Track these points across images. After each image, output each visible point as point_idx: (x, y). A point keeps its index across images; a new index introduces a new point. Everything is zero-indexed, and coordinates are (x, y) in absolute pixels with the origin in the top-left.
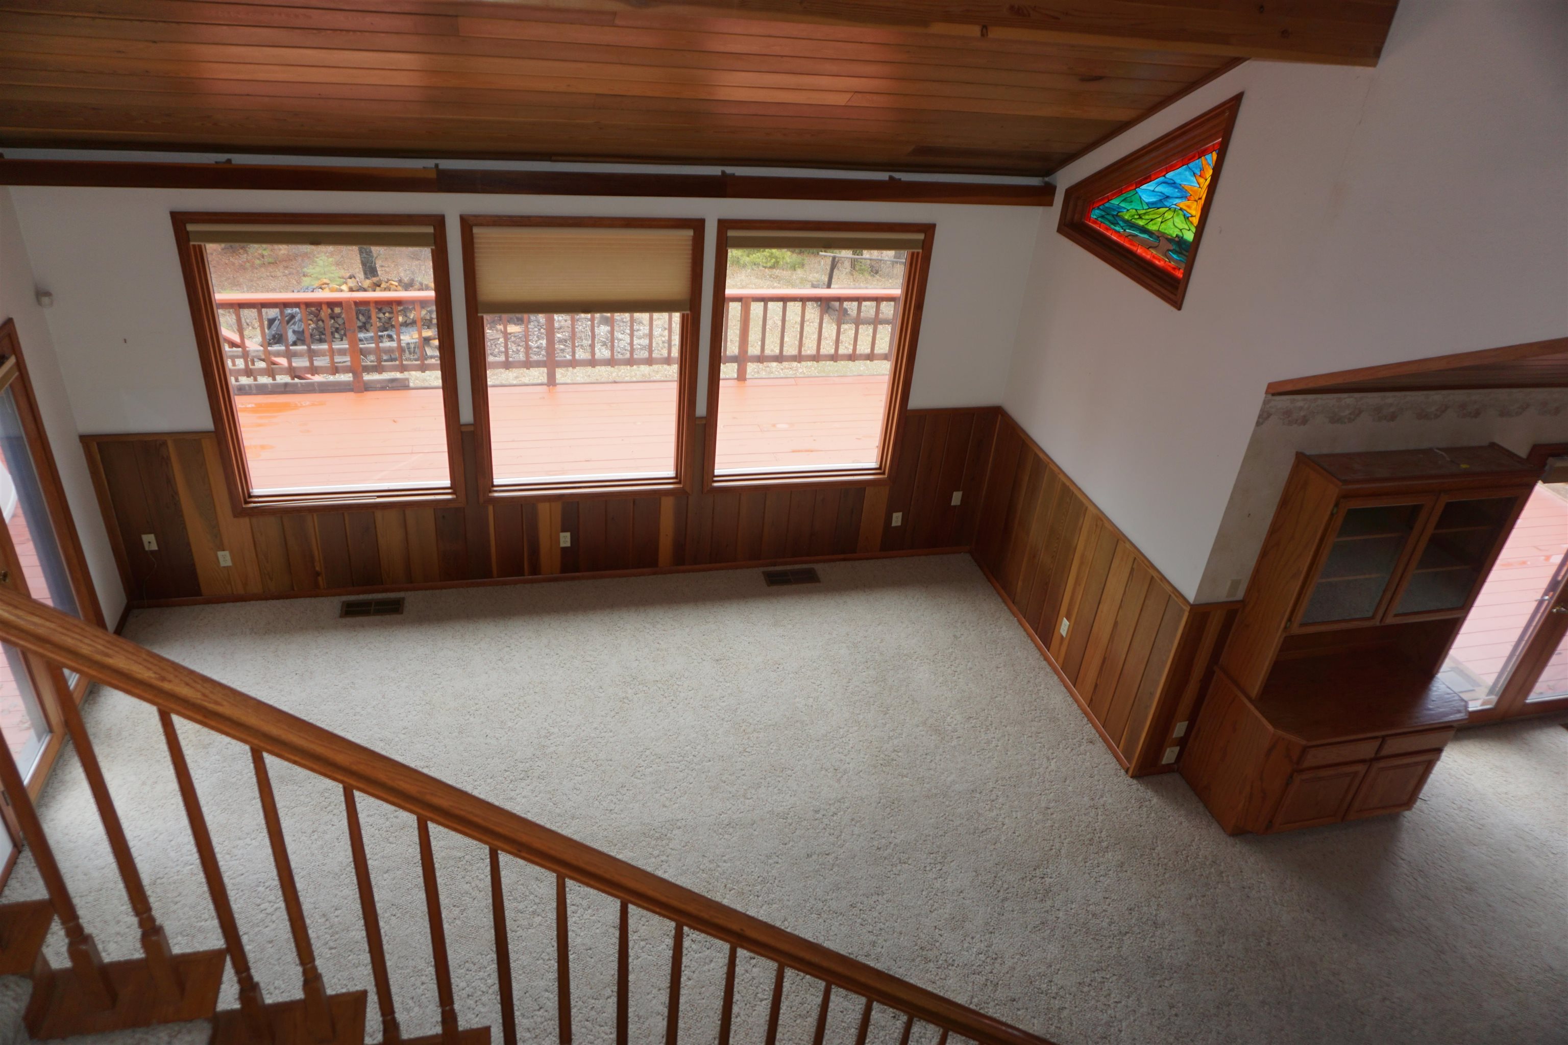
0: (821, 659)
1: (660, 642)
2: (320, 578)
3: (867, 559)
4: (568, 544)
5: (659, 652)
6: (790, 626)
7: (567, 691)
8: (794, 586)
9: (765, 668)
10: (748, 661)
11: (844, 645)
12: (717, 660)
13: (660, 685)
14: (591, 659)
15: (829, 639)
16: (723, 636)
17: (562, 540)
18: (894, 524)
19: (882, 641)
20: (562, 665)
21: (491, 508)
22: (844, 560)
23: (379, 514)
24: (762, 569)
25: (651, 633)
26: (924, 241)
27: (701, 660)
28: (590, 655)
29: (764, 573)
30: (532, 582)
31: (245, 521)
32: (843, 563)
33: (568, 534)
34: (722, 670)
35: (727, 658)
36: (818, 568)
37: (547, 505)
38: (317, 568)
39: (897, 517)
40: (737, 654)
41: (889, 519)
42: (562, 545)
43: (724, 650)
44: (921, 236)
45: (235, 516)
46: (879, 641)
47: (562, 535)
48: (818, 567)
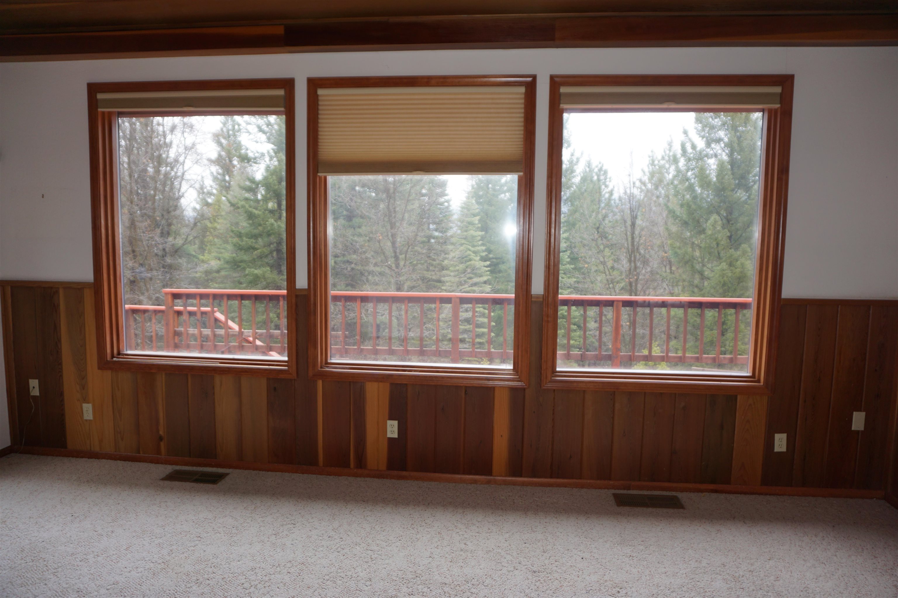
0: (684, 589)
1: (468, 543)
2: (162, 444)
3: (745, 493)
4: (395, 435)
5: (462, 553)
6: (641, 547)
7: (327, 577)
8: (650, 510)
9: (600, 590)
10: (576, 578)
11: (719, 577)
12: (535, 572)
13: (446, 589)
14: (376, 548)
15: (697, 568)
16: (549, 547)
17: (389, 429)
18: (777, 449)
19: (777, 579)
20: (339, 549)
21: (320, 383)
22: (716, 491)
23: (217, 379)
24: (614, 491)
25: (461, 533)
26: (781, 94)
27: (512, 569)
28: (378, 545)
29: (615, 496)
30: (356, 475)
31: (108, 374)
32: (714, 495)
33: (395, 423)
34: (538, 584)
35: (548, 571)
36: (683, 497)
37: (375, 385)
38: (161, 433)
39: (781, 440)
40: (564, 569)
41: (770, 443)
42: (389, 435)
43: (547, 562)
44: (778, 90)
45: (99, 368)
46: (772, 578)
47: (389, 422)
48: (681, 495)
